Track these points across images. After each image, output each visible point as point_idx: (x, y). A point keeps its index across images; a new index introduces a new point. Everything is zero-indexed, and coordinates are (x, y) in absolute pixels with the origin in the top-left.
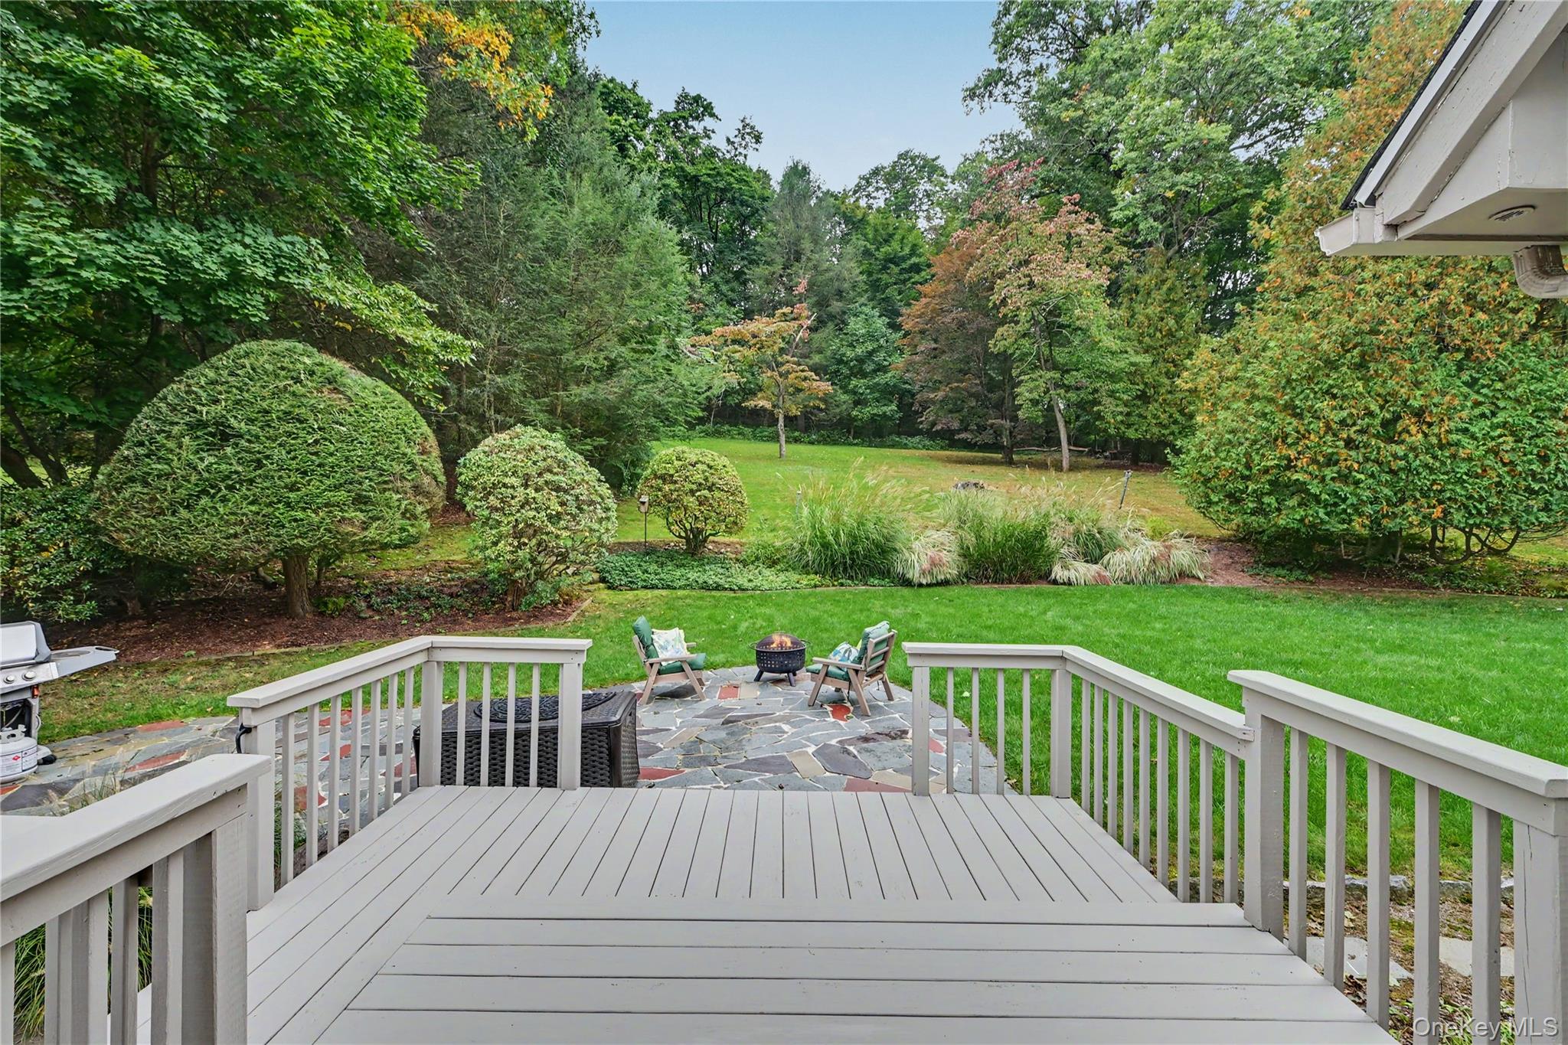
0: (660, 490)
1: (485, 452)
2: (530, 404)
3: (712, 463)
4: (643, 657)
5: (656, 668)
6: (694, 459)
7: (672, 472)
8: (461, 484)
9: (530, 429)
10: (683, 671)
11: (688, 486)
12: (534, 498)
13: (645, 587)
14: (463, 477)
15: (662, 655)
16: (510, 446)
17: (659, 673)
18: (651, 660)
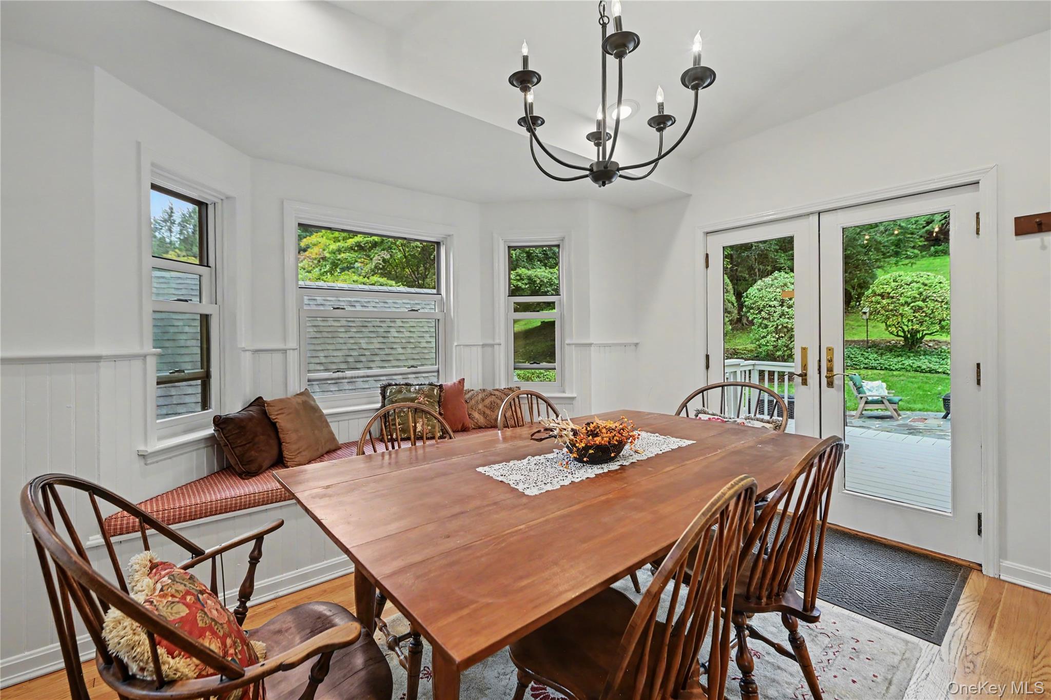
0: (879, 303)
1: (758, 289)
2: (780, 256)
3: (927, 282)
4: (855, 393)
5: (864, 400)
6: (909, 279)
7: (889, 290)
8: (746, 306)
9: (783, 273)
10: (883, 403)
11: (902, 300)
12: (787, 312)
13: (866, 368)
14: (746, 303)
15: (868, 393)
16: (772, 285)
17: (866, 403)
18: (861, 395)
